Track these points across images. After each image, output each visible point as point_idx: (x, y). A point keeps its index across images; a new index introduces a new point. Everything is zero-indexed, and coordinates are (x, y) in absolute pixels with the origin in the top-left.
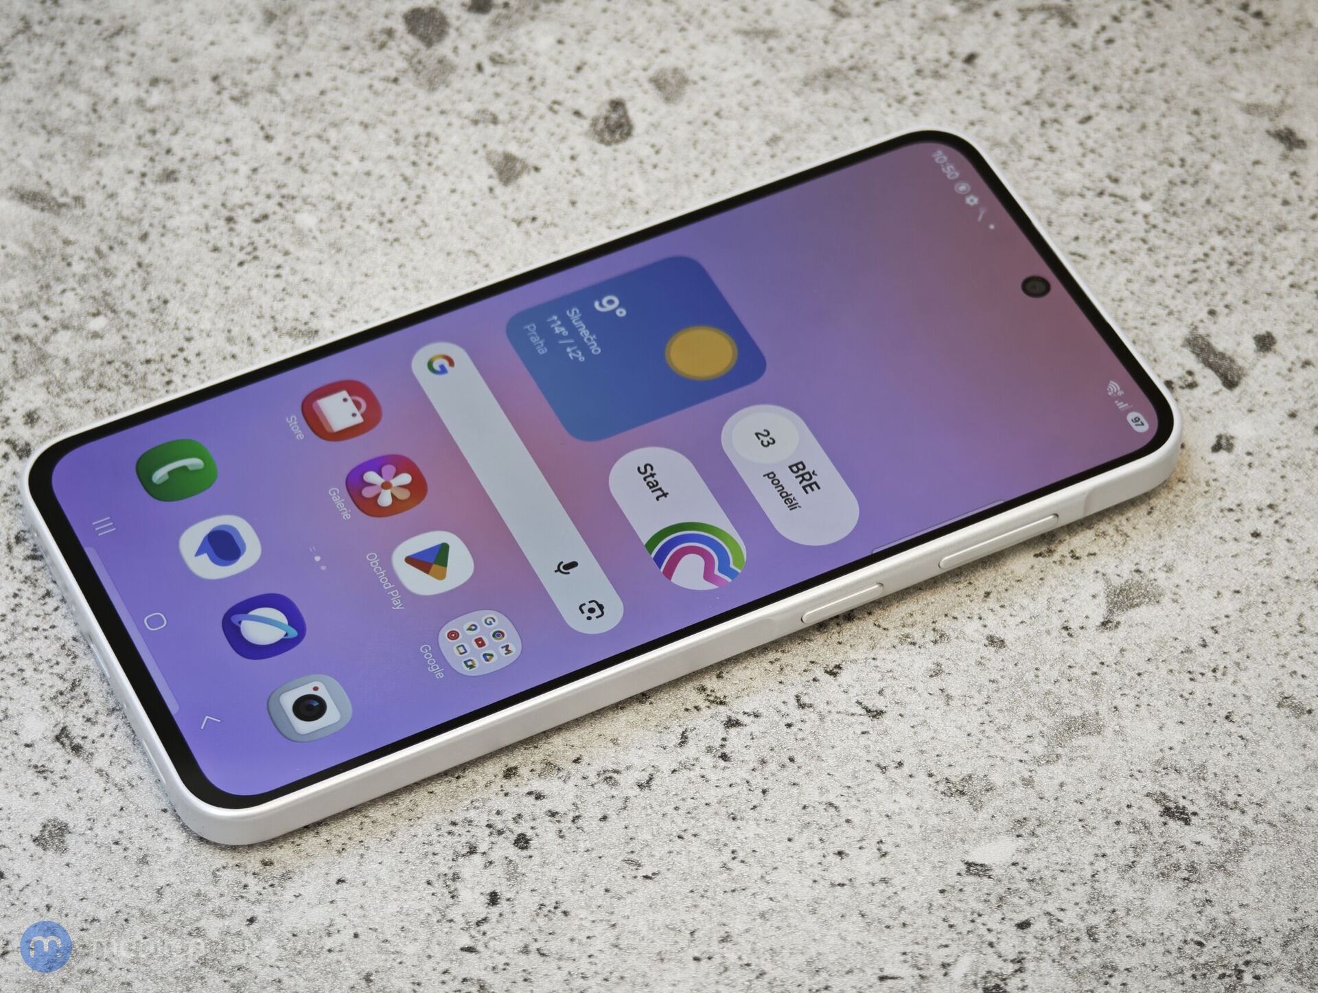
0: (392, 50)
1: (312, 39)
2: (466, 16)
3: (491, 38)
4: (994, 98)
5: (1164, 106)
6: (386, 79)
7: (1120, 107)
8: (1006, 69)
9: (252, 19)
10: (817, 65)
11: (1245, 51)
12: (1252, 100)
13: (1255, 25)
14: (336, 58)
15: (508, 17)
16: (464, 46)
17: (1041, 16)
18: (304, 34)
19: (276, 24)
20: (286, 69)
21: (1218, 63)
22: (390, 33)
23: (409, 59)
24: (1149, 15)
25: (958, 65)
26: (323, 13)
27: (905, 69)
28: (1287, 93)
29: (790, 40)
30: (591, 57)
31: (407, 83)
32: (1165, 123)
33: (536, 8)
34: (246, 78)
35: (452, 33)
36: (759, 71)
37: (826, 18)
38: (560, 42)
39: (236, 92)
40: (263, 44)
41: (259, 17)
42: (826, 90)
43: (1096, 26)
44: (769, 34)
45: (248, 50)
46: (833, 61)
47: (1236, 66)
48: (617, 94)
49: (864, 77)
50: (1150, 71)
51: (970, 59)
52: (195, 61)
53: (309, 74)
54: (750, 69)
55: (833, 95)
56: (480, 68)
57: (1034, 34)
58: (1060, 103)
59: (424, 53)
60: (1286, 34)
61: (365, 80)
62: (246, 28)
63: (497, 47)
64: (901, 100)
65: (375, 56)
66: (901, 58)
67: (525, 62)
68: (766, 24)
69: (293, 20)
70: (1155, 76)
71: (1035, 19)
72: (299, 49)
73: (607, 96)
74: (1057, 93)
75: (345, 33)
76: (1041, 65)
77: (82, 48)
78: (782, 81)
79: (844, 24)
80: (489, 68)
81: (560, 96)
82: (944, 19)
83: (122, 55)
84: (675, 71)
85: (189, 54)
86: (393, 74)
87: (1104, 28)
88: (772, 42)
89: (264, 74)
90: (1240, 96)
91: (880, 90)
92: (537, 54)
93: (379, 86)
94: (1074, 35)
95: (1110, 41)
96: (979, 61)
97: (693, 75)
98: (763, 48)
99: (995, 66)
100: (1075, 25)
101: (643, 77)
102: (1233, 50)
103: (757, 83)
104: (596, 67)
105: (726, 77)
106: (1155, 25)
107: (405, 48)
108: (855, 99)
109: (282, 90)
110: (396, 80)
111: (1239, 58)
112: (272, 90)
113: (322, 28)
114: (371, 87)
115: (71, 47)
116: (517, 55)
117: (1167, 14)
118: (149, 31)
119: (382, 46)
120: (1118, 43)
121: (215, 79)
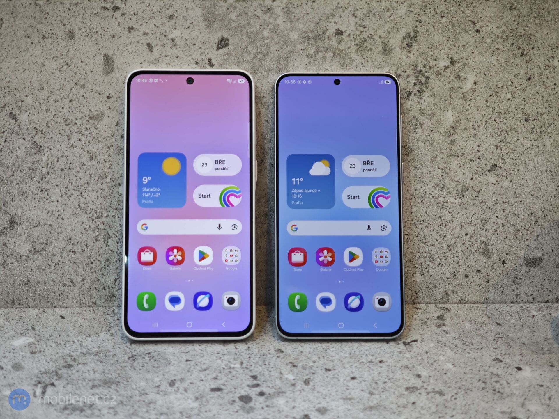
0: (235, 405)
1: (211, 403)
2: (257, 397)
3: (265, 402)
4: (422, 412)
5: (476, 413)
6: (234, 412)
7: (462, 413)
8: (425, 405)
9: (191, 399)
10: (366, 405)
11: (497, 400)
12: (502, 410)
13: (499, 394)
14: (218, 407)
15: (270, 397)
16: (257, 404)
17: (433, 394)
18: (208, 402)
19: (199, 400)
20: (203, 410)
21: (490, 403)
22: (234, 401)
23: (240, 407)
24: (466, 393)
25: (410, 405)
26: (213, 397)
27: (394, 406)
28: (512, 408)
29: (358, 400)
30: (297, 405)
31: (241, 412)
32: (477, 416)
33: (279, 394)
34: (190, 412)
35: (253, 401)
36: (349, 407)
37: (367, 395)
38: (287, 402)
39: (187, 416)
40: (196, 405)
41: (194, 398)
42: (371, 411)
43: (450, 395)
44: (350, 399)
45: (191, 406)
46: (372, 404)
47: (495, 403)
48: (306, 413)
49: (382, 408)
50: (469, 405)
51: (414, 403)
52: (174, 409)
53: (210, 411)
54: (346, 407)
55: (373, 412)
56: (263, 408)
57: (432, 398)
58: (444, 413)
59: (245, 405)
60: (508, 396)
61: (227, 412)
62: (190, 401)
63: (267, 403)
64: (394, 413)
65: (229, 406)
66: (392, 403)
67: (276, 406)
68: (350, 396)
69: (204, 399)
70: (471, 406)
71: (431, 395)
72: (206, 406)
73: (303, 414)
74: (442, 410)
75: (220, 401)
76: (436, 404)
77: (139, 407)
78: (357, 409)
79: (373, 396)
80: (265, 408)
81: (288, 414)
82: (404, 395)
83: (152, 408)
84: (323, 408)
85: (173, 407)
86: (235, 410)
87: (453, 396)
88: (352, 401)
89: (196, 411)
90: (498, 410)
91: (388, 411)
92: (280, 405)
93: (232, 413)
94: (444, 397)
95: (455, 399)
96: (416, 404)
97: (329, 408)
98: (349, 402)
99: (421, 405)
100: (444, 395)
101: (314, 409)
102: (493, 400)
103: (349, 410)
104: (299, 407)
105: (339, 409)
106: (468, 395)
107: (239, 404)
108: (380, 413)
109: (202, 415)
110: (237, 412)
111: (495, 401)
112: (199, 415)
113: (213, 401)
114: (229, 413)
115: (136, 407)
116: (274, 405)
117: (472, 392)
118: (160, 402)
119: (232, 404)
120: (458, 399)
121: (181, 413)
